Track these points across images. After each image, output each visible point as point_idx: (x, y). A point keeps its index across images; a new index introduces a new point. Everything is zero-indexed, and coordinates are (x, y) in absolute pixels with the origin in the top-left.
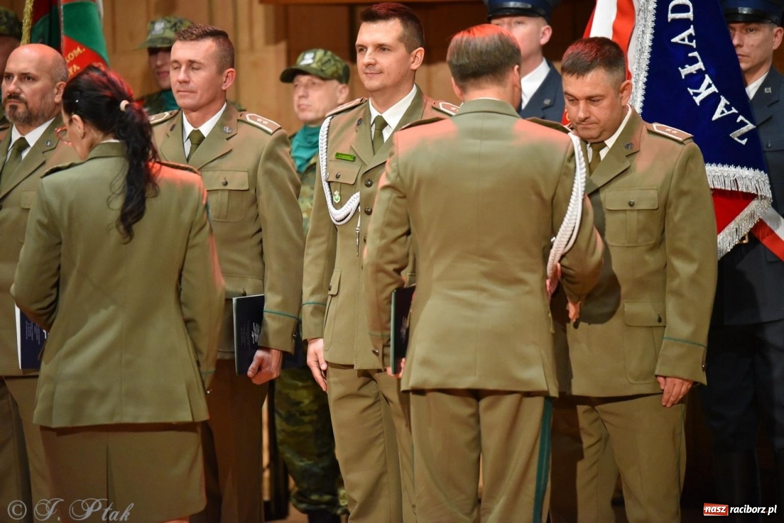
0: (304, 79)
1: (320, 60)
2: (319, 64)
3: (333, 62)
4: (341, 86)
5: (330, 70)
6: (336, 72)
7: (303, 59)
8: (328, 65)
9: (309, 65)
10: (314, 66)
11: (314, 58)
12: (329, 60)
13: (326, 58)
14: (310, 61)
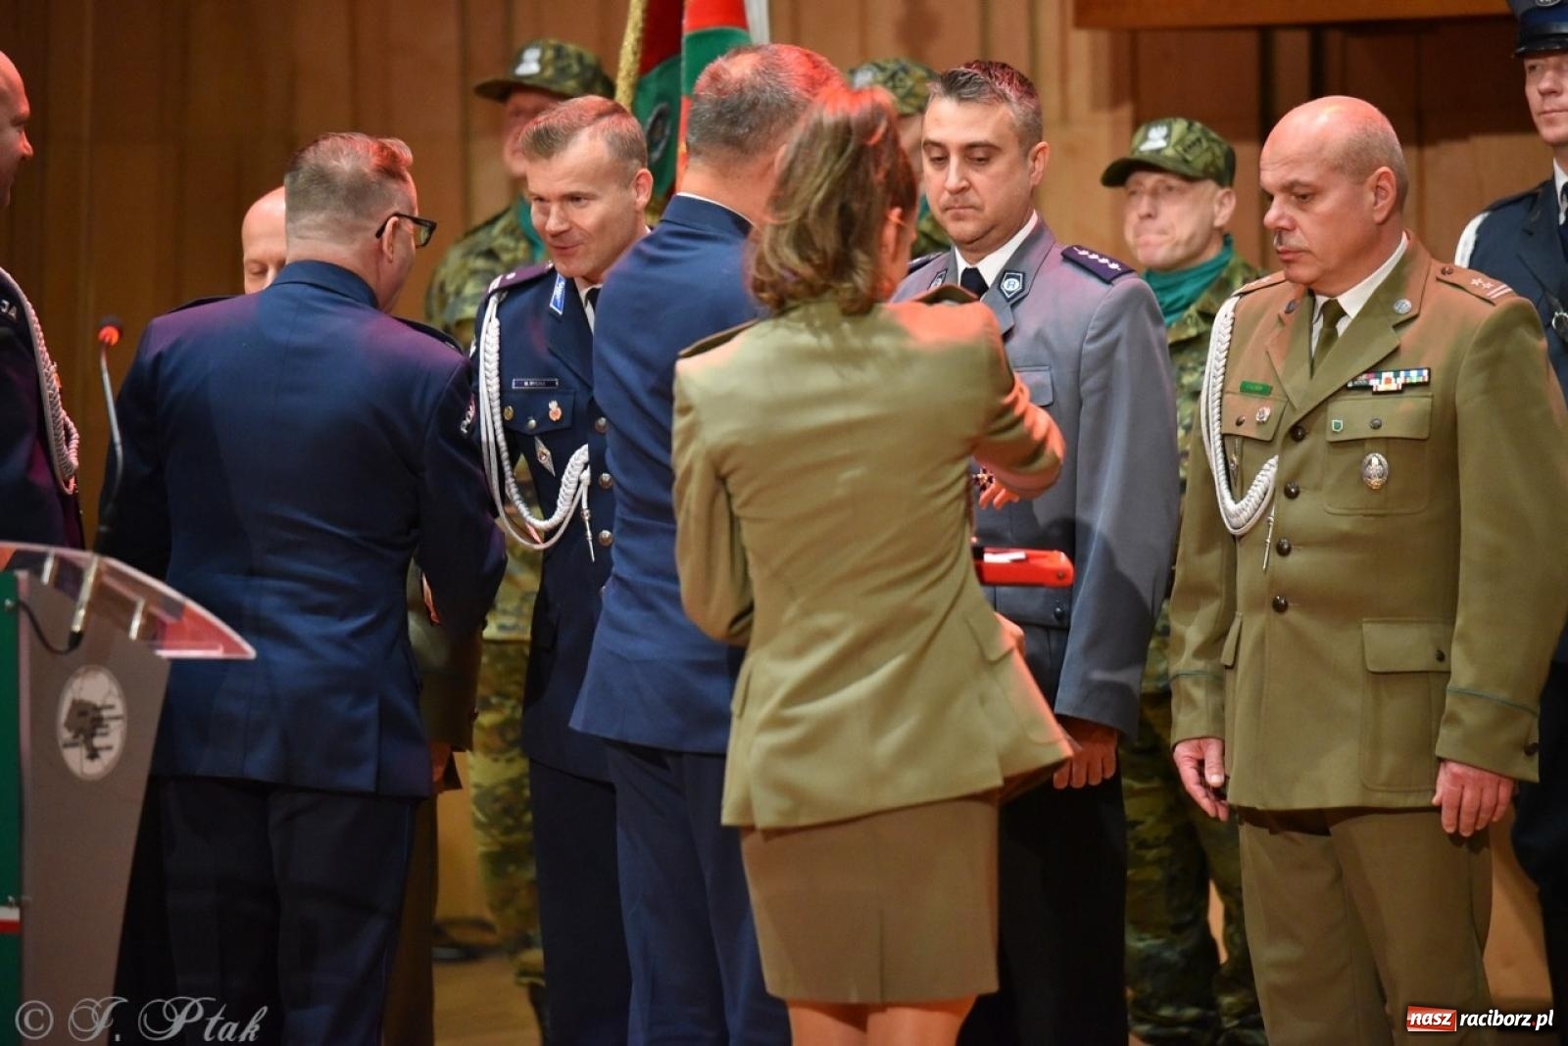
0: (1150, 180)
1: (1181, 141)
2: (1180, 148)
3: (1205, 144)
4: (1221, 192)
5: (1200, 159)
6: (1213, 163)
7: (1145, 138)
8: (1197, 150)
9: (1159, 151)
10: (1170, 152)
11: (1168, 137)
12: (1199, 140)
13: (1192, 137)
14: (1161, 144)
